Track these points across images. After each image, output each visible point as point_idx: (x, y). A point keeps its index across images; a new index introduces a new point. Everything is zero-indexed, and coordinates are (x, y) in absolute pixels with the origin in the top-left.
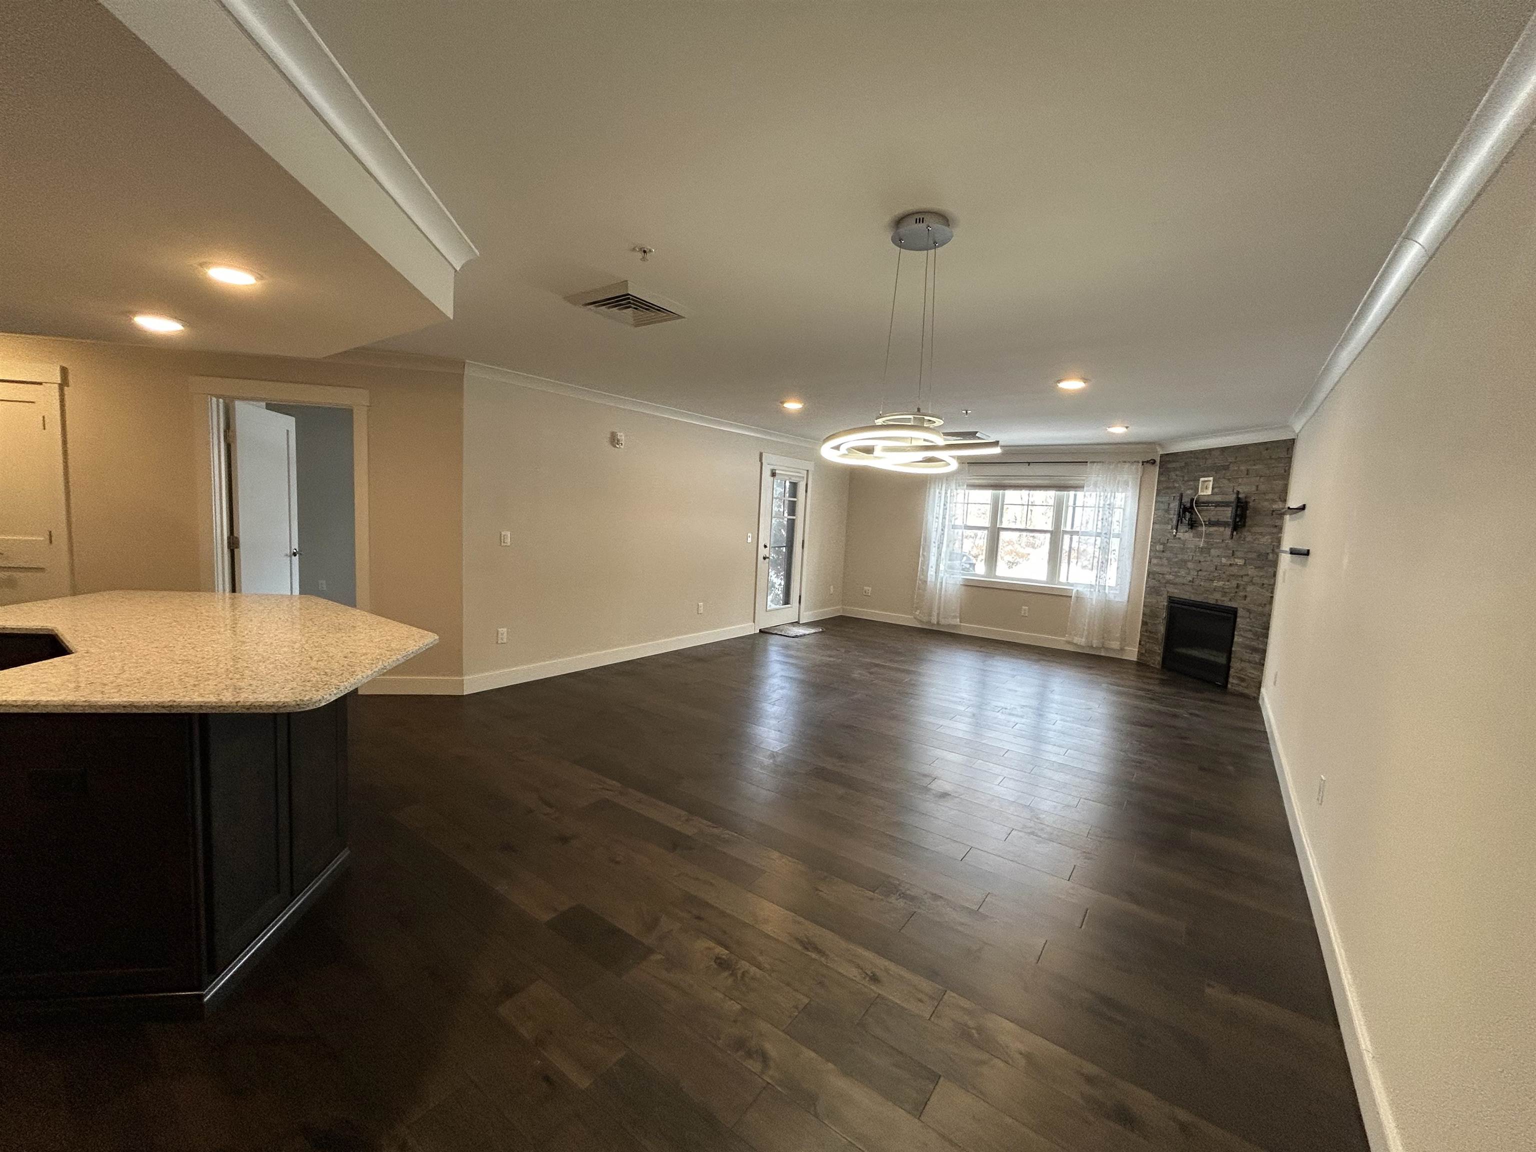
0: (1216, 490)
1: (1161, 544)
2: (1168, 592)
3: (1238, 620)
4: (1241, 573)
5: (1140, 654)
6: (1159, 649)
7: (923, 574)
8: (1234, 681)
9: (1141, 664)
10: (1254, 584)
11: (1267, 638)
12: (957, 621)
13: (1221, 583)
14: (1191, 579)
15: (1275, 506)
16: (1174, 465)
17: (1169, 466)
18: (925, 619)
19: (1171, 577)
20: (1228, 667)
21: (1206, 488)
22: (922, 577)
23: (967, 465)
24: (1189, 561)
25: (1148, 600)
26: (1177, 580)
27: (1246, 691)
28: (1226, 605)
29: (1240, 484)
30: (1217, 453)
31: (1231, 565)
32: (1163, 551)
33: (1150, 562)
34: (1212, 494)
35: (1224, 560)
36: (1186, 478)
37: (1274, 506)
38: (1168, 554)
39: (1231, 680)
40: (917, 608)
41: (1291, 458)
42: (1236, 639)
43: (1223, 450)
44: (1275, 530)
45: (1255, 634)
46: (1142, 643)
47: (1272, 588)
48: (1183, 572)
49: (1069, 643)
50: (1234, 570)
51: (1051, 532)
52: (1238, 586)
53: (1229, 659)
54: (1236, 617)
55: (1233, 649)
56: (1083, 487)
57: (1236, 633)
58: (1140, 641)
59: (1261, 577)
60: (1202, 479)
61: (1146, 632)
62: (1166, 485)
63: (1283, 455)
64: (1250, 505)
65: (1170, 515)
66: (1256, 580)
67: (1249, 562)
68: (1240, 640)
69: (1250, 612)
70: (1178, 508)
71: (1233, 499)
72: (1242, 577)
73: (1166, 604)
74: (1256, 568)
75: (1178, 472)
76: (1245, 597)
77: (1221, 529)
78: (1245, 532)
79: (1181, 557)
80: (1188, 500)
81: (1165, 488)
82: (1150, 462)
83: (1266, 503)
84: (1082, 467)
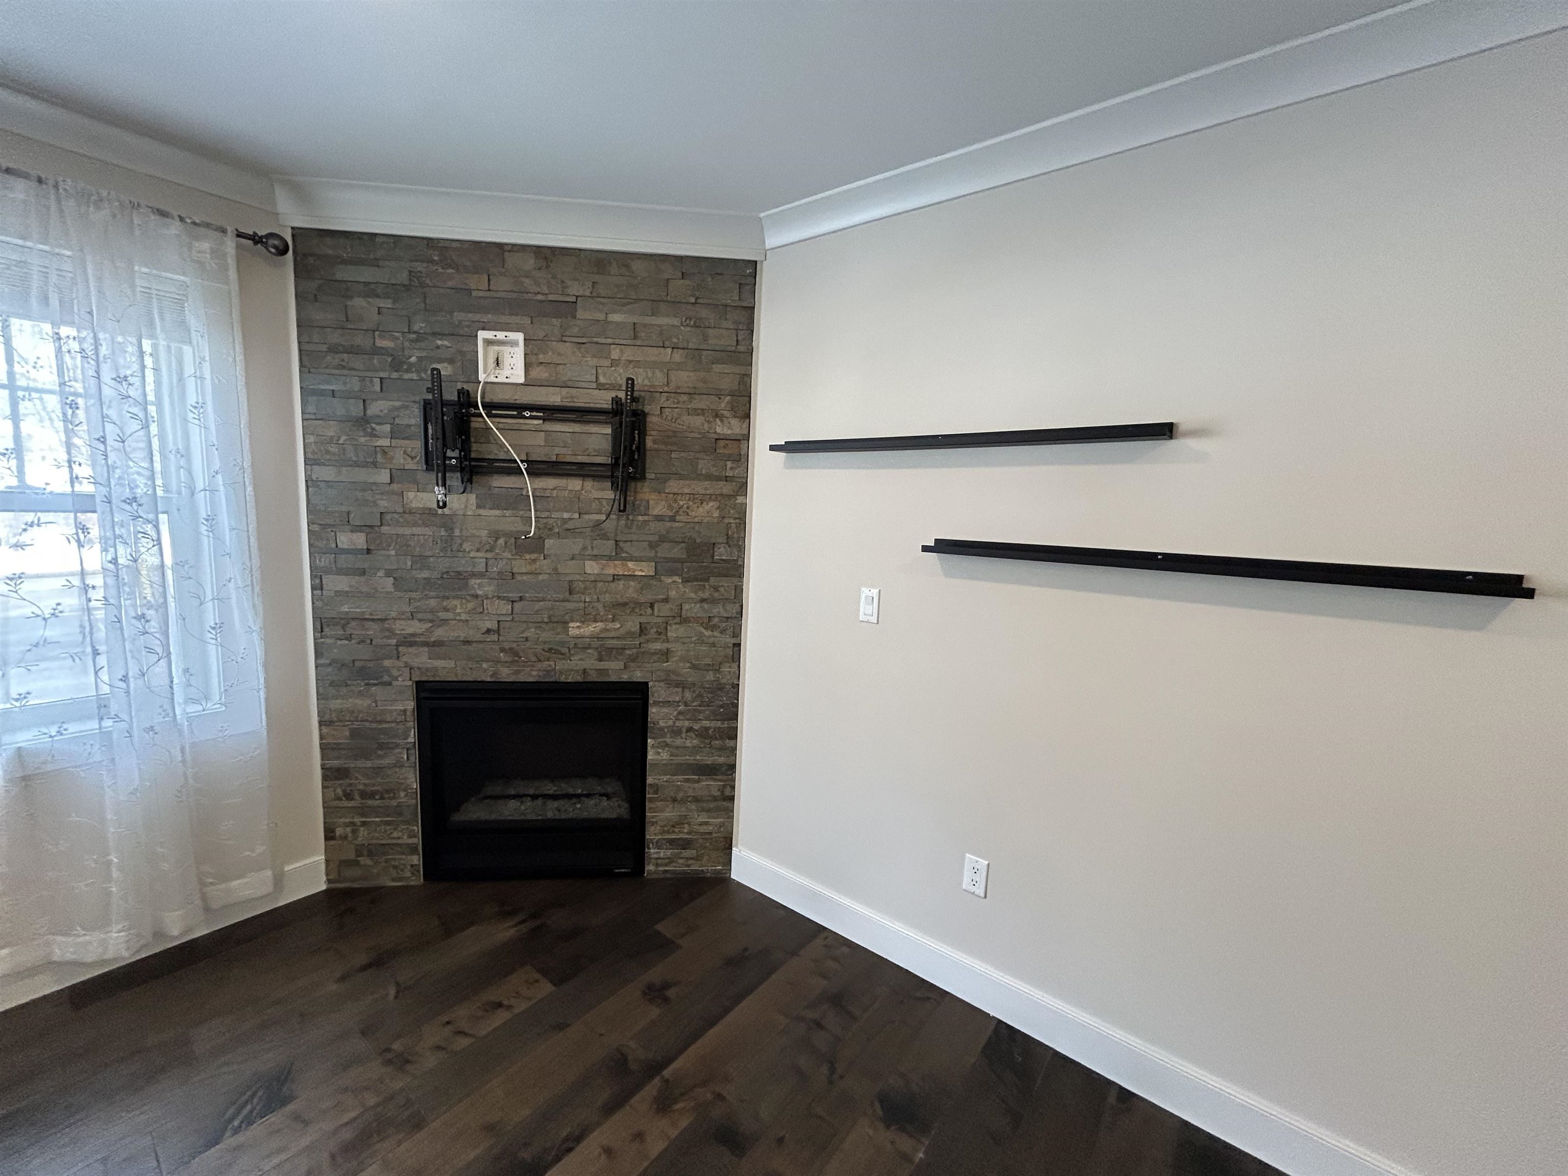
0: (535, 373)
1: (356, 529)
2: (412, 670)
3: (653, 710)
4: (648, 597)
5: (336, 866)
6: (408, 832)
8: (662, 853)
10: (685, 621)
11: (735, 737)
13: (592, 629)
14: (491, 624)
15: (721, 429)
16: (366, 274)
17: (338, 272)
19: (414, 627)
20: (640, 826)
21: (506, 361)
24: (474, 575)
25: (336, 704)
26: (439, 633)
27: (697, 866)
28: (613, 678)
29: (614, 363)
31: (615, 578)
32: (369, 551)
34: (530, 382)
35: (592, 567)
36: (419, 326)
37: (718, 430)
39: (652, 852)
41: (750, 310)
42: (651, 756)
43: (546, 254)
44: (727, 488)
45: (703, 734)
46: (338, 831)
48: (460, 608)
50: (630, 591)
52: (643, 630)
53: (640, 808)
54: (645, 704)
55: (650, 780)
57: (649, 741)
58: (329, 831)
59: (703, 601)
60: (482, 335)
61: (348, 796)
62: (335, 338)
63: (732, 298)
64: (653, 420)
65: (373, 435)
66: (690, 609)
67: (665, 567)
68: (665, 756)
69: (682, 685)
70: (413, 418)
71: (604, 399)
72: (652, 606)
73: (411, 705)
74: (686, 581)
75: (387, 304)
76: (666, 655)
77: (575, 484)
78: (645, 493)
79: (443, 564)
80: (451, 395)
81: (333, 349)
82: (256, 239)
83: (698, 421)
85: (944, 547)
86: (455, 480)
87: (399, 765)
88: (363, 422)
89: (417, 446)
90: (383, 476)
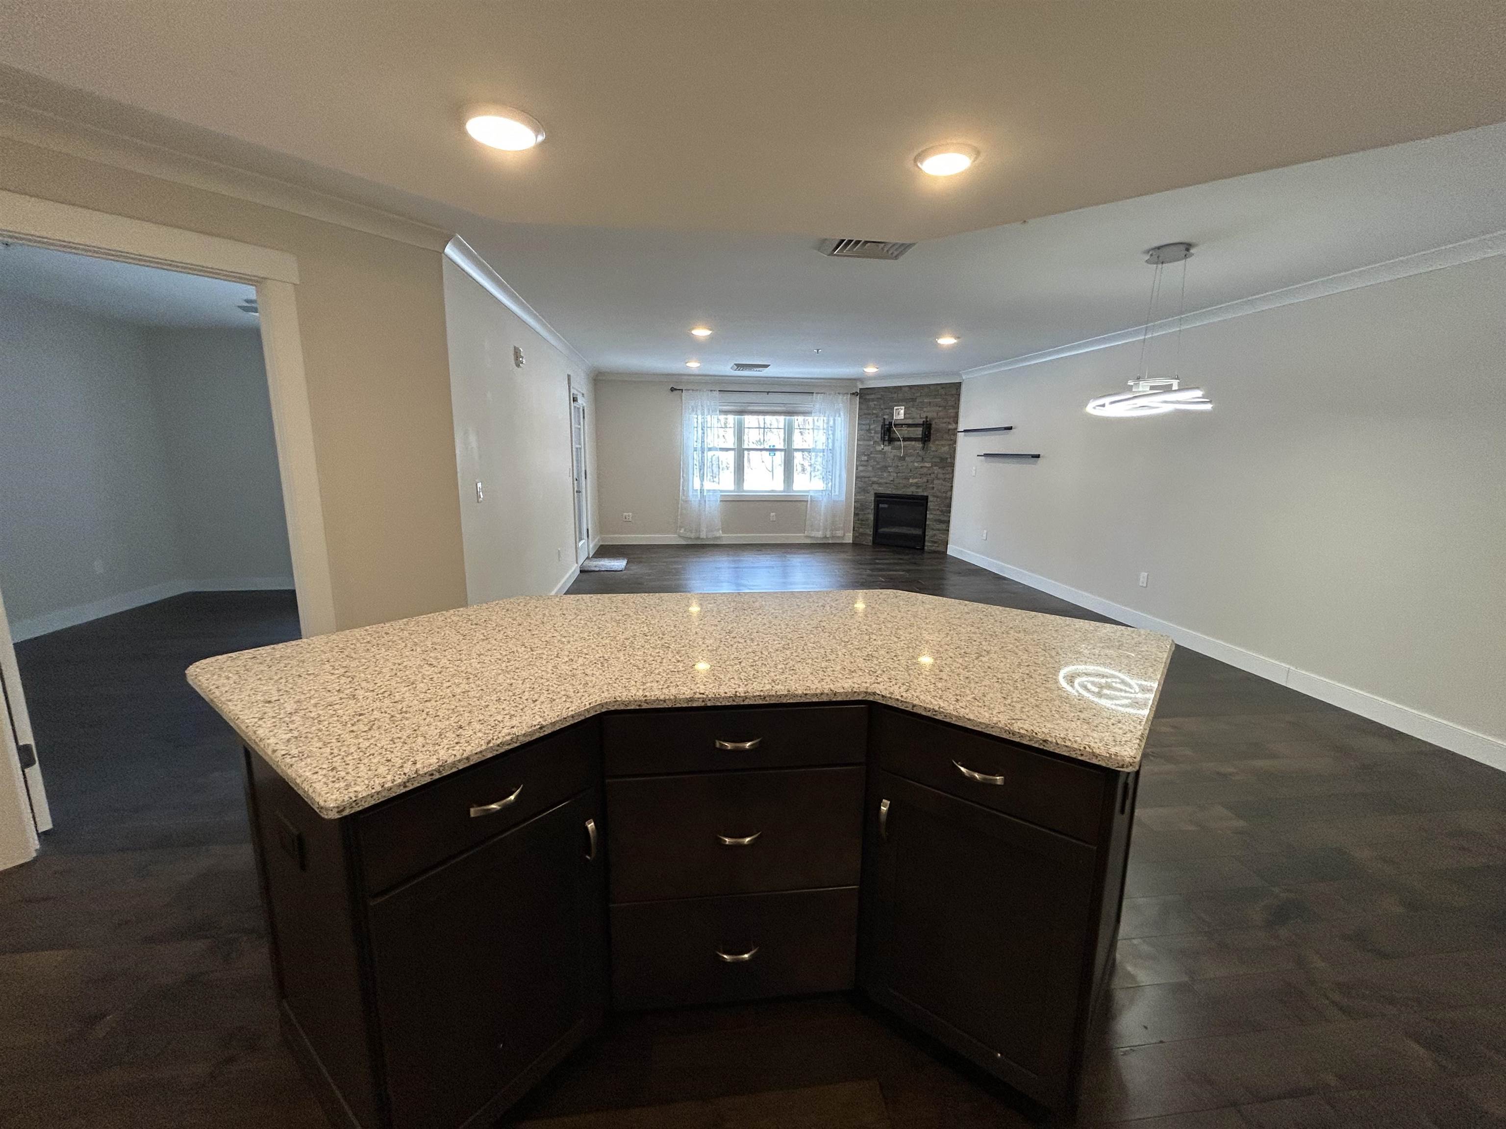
0: (907, 416)
1: (865, 455)
2: (874, 489)
3: (929, 503)
4: (929, 472)
5: (854, 537)
6: (870, 531)
7: (684, 495)
8: (929, 544)
9: (855, 545)
10: (938, 479)
11: (950, 513)
12: (720, 533)
13: (915, 481)
14: (892, 479)
15: (950, 427)
16: (873, 396)
17: (868, 397)
18: (693, 535)
19: (875, 479)
20: (924, 536)
21: (900, 413)
22: (684, 498)
23: (718, 392)
24: (889, 466)
25: (858, 497)
26: (881, 481)
27: (938, 549)
28: (920, 494)
29: (925, 412)
30: (907, 389)
31: (922, 467)
32: (868, 461)
33: (857, 469)
34: (905, 418)
35: (916, 464)
36: (883, 407)
38: (872, 462)
39: (926, 544)
40: (681, 527)
41: (959, 395)
42: (928, 516)
43: (910, 387)
44: (951, 443)
45: (942, 511)
46: (856, 529)
47: (951, 480)
48: (886, 475)
49: (807, 537)
50: (925, 470)
51: (784, 450)
52: (928, 481)
53: (924, 531)
54: (927, 502)
55: (927, 523)
56: (811, 413)
57: (928, 512)
58: (854, 528)
59: (943, 474)
60: (895, 408)
61: (858, 520)
62: (866, 411)
63: (954, 392)
64: (933, 426)
65: (871, 433)
66: (940, 476)
67: (934, 464)
68: (932, 516)
69: (937, 497)
70: (879, 429)
71: (921, 421)
72: (930, 474)
73: (873, 498)
74: (940, 468)
75: (875, 403)
76: (933, 488)
77: (913, 443)
78: (931, 445)
79: (883, 464)
80: (887, 423)
81: (865, 414)
82: (853, 394)
83: (944, 425)
84: (809, 397)
85: (986, 455)
86: (886, 443)
87: (870, 513)
88: (869, 430)
89: (879, 435)
90: (872, 443)
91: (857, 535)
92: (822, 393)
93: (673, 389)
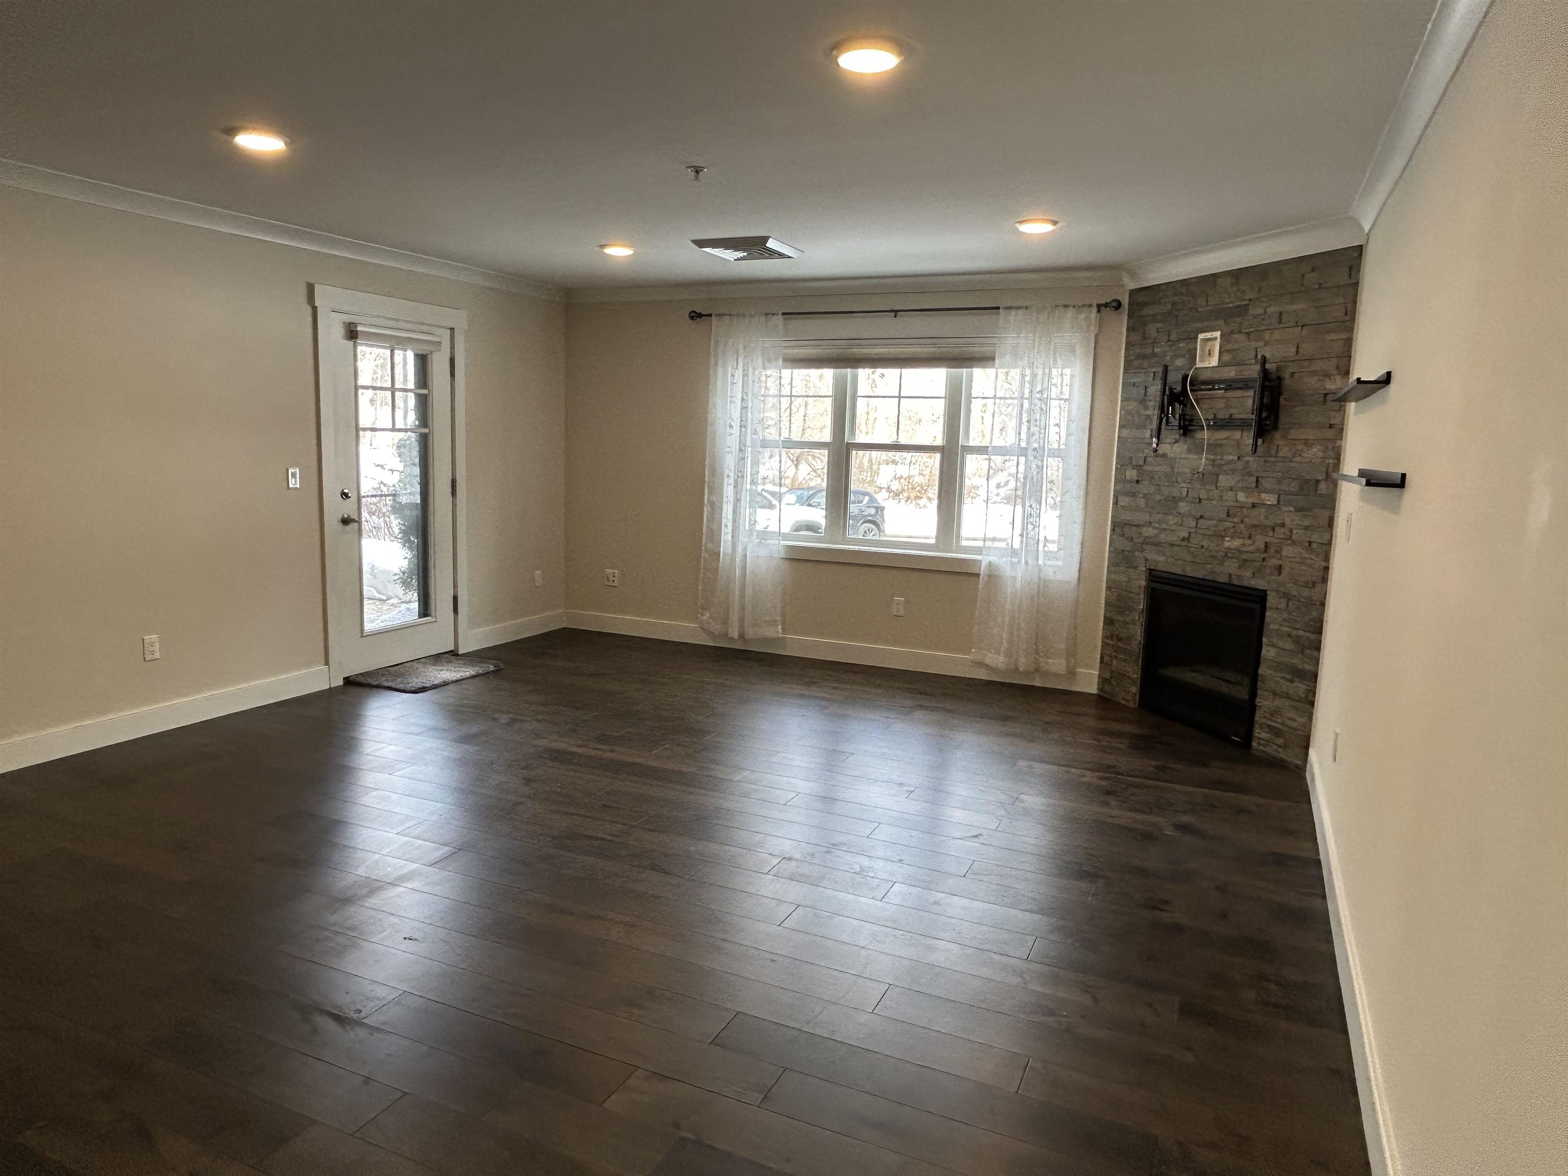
0: (1227, 357)
1: (1133, 467)
2: (1146, 560)
3: (1268, 614)
4: (1273, 521)
5: (1103, 680)
6: (1134, 671)
7: (712, 541)
8: (1264, 735)
9: (1104, 701)
10: (1294, 543)
11: (1319, 649)
12: (777, 631)
13: (1236, 543)
14: (1186, 534)
15: (1330, 386)
16: (1153, 311)
17: (1146, 311)
18: (716, 627)
19: (1152, 532)
20: (1251, 707)
21: (1209, 353)
22: (710, 546)
23: (780, 317)
24: (1181, 499)
25: (1114, 577)
26: (1162, 537)
27: (1284, 755)
28: (1245, 583)
29: (1267, 344)
30: (1226, 282)
31: (1254, 506)
32: (1138, 482)
33: (1116, 503)
34: (1222, 364)
35: (1241, 497)
36: (1174, 337)
37: (1327, 386)
38: (1145, 487)
39: (1257, 732)
40: (703, 608)
41: (1356, 286)
42: (1264, 652)
43: (1237, 275)
44: (1330, 434)
45: (1296, 640)
46: (1106, 659)
47: (1325, 550)
48: (1172, 520)
49: (977, 664)
50: (1258, 515)
51: (942, 450)
52: (1267, 546)
53: (1253, 694)
54: (1264, 609)
55: (1260, 671)
56: (993, 359)
57: (1264, 639)
58: (1102, 658)
59: (1306, 528)
60: (1201, 336)
61: (1112, 638)
62: (1140, 350)
63: (1343, 278)
64: (1286, 384)
65: (1147, 409)
66: (1297, 534)
67: (1285, 499)
68: (1272, 653)
69: (1290, 597)
70: (1162, 395)
71: (1256, 372)
72: (1273, 529)
73: (1145, 584)
74: (1298, 510)
75: (1161, 324)
76: (1279, 569)
77: (1235, 434)
78: (1278, 440)
79: (1168, 491)
80: (1178, 379)
81: (1137, 357)
82: (1106, 306)
83: (1314, 381)
84: (984, 319)
87: (1133, 622)
88: (1143, 401)
89: (1158, 411)
90: (1147, 433)
91: (1108, 676)
92: (1018, 308)
93: (695, 316)
